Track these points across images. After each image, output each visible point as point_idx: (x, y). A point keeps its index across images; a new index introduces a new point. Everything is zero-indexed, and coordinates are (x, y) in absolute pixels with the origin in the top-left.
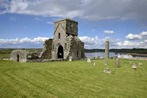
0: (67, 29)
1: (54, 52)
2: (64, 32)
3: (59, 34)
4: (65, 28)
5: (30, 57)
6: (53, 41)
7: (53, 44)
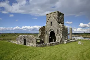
0: (58, 19)
1: (47, 36)
2: (56, 21)
3: (51, 23)
4: (57, 18)
5: (39, 41)
6: (46, 28)
7: (46, 30)
